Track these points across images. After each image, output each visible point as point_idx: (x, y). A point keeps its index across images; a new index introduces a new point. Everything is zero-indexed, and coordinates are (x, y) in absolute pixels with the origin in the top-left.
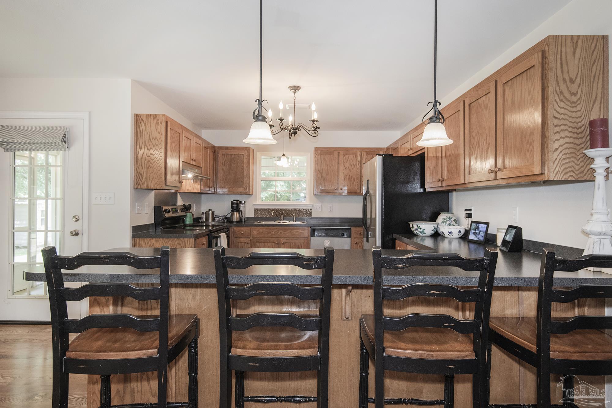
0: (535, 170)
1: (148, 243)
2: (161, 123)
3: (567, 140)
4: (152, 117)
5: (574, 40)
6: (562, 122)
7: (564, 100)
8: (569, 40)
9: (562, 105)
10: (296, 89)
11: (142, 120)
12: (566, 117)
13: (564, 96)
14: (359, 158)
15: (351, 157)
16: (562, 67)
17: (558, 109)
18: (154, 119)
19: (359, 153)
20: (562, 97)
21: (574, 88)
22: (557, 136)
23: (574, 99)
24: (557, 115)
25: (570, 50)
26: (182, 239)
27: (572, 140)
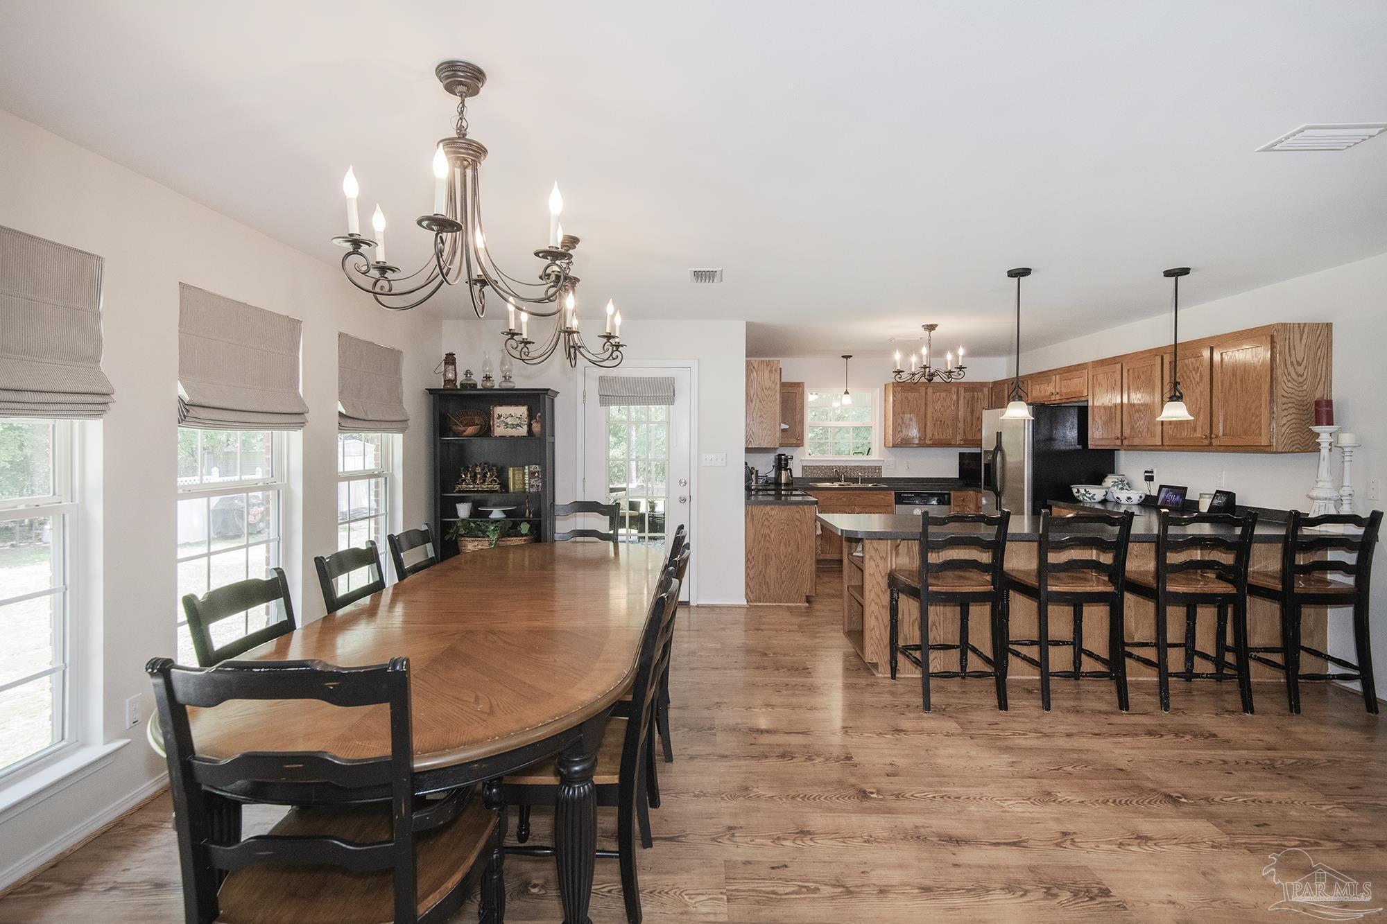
0: (1263, 441)
1: (762, 510)
2: (776, 371)
3: (1294, 416)
4: (765, 364)
5: (1301, 327)
6: (1290, 400)
7: (1292, 381)
8: (1296, 328)
9: (1290, 385)
10: (931, 328)
11: (754, 367)
12: (1293, 396)
13: (1292, 377)
14: (955, 397)
15: (944, 394)
16: (1290, 352)
17: (1286, 388)
18: (767, 365)
19: (954, 389)
20: (1290, 378)
21: (1300, 369)
22: (1285, 413)
23: (1301, 379)
24: (1285, 394)
25: (1297, 336)
26: (801, 506)
27: (1299, 416)
